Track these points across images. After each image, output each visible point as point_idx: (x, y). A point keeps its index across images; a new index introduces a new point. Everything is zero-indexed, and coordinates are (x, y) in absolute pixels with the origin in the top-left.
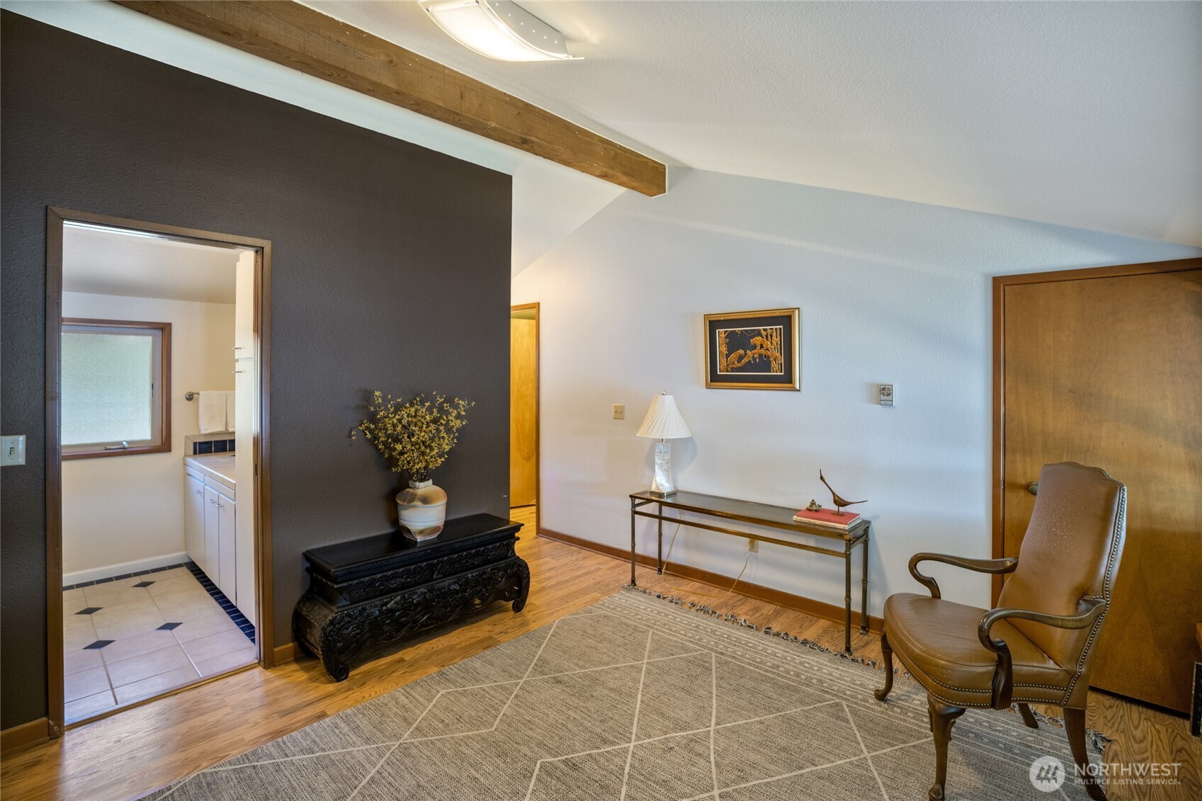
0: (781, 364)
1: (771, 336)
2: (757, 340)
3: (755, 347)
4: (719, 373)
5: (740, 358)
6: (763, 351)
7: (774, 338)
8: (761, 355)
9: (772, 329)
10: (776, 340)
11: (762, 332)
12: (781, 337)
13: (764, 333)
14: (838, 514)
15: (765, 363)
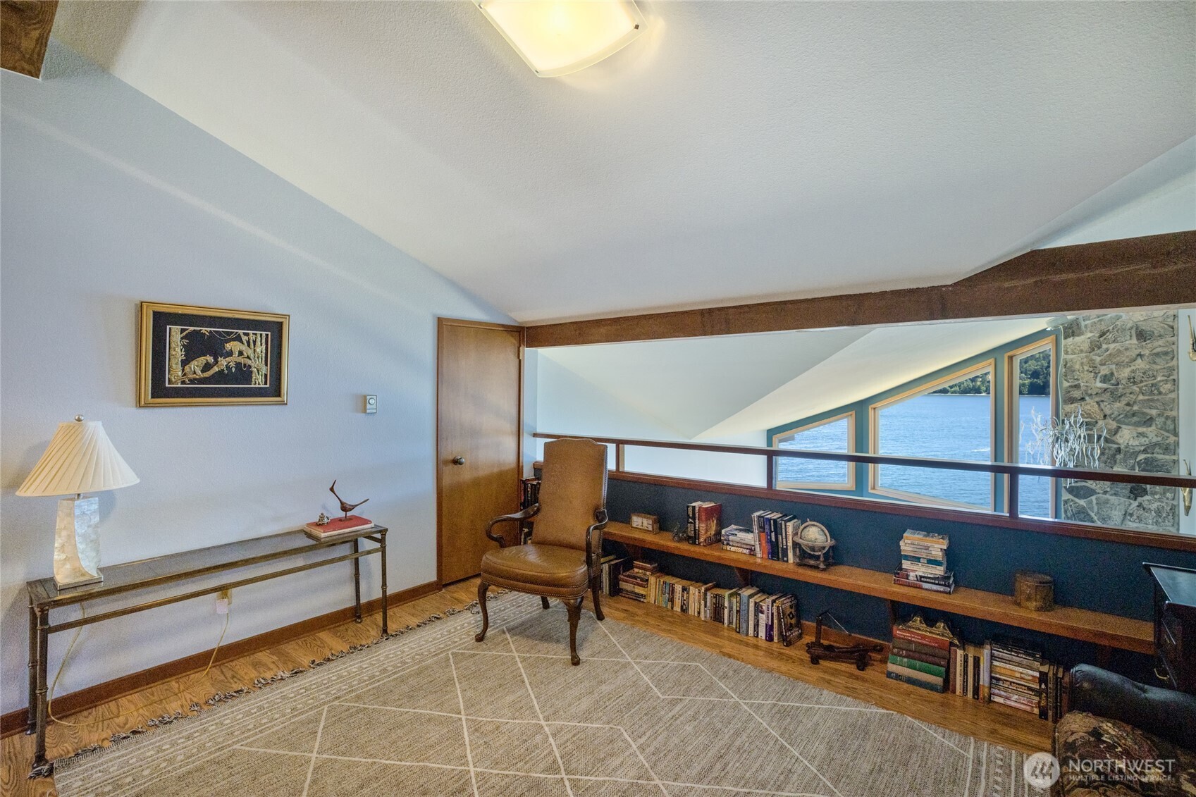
0: (266, 375)
1: (255, 342)
2: (232, 346)
3: (230, 354)
4: (167, 385)
5: (207, 367)
6: (242, 360)
7: (258, 343)
8: (238, 365)
9: (256, 334)
10: (260, 349)
11: (242, 336)
12: (267, 344)
13: (245, 338)
14: (347, 519)
15: (243, 373)
